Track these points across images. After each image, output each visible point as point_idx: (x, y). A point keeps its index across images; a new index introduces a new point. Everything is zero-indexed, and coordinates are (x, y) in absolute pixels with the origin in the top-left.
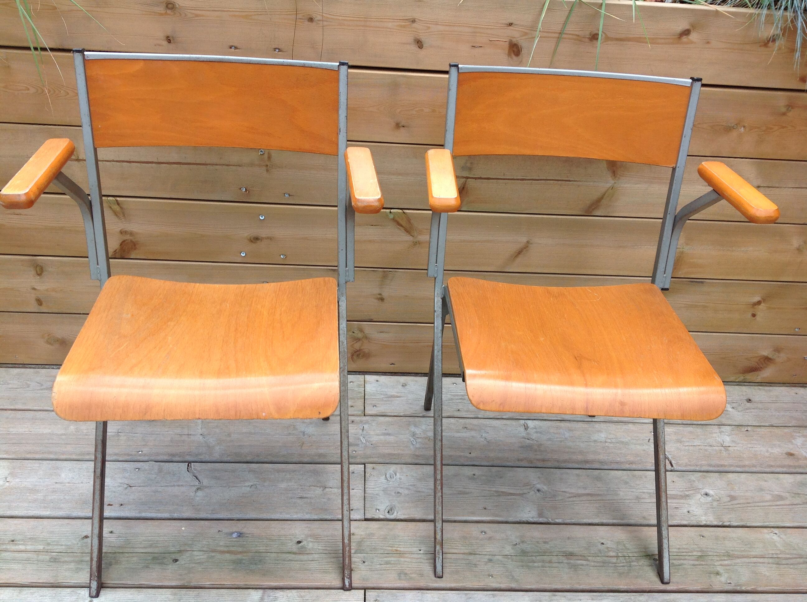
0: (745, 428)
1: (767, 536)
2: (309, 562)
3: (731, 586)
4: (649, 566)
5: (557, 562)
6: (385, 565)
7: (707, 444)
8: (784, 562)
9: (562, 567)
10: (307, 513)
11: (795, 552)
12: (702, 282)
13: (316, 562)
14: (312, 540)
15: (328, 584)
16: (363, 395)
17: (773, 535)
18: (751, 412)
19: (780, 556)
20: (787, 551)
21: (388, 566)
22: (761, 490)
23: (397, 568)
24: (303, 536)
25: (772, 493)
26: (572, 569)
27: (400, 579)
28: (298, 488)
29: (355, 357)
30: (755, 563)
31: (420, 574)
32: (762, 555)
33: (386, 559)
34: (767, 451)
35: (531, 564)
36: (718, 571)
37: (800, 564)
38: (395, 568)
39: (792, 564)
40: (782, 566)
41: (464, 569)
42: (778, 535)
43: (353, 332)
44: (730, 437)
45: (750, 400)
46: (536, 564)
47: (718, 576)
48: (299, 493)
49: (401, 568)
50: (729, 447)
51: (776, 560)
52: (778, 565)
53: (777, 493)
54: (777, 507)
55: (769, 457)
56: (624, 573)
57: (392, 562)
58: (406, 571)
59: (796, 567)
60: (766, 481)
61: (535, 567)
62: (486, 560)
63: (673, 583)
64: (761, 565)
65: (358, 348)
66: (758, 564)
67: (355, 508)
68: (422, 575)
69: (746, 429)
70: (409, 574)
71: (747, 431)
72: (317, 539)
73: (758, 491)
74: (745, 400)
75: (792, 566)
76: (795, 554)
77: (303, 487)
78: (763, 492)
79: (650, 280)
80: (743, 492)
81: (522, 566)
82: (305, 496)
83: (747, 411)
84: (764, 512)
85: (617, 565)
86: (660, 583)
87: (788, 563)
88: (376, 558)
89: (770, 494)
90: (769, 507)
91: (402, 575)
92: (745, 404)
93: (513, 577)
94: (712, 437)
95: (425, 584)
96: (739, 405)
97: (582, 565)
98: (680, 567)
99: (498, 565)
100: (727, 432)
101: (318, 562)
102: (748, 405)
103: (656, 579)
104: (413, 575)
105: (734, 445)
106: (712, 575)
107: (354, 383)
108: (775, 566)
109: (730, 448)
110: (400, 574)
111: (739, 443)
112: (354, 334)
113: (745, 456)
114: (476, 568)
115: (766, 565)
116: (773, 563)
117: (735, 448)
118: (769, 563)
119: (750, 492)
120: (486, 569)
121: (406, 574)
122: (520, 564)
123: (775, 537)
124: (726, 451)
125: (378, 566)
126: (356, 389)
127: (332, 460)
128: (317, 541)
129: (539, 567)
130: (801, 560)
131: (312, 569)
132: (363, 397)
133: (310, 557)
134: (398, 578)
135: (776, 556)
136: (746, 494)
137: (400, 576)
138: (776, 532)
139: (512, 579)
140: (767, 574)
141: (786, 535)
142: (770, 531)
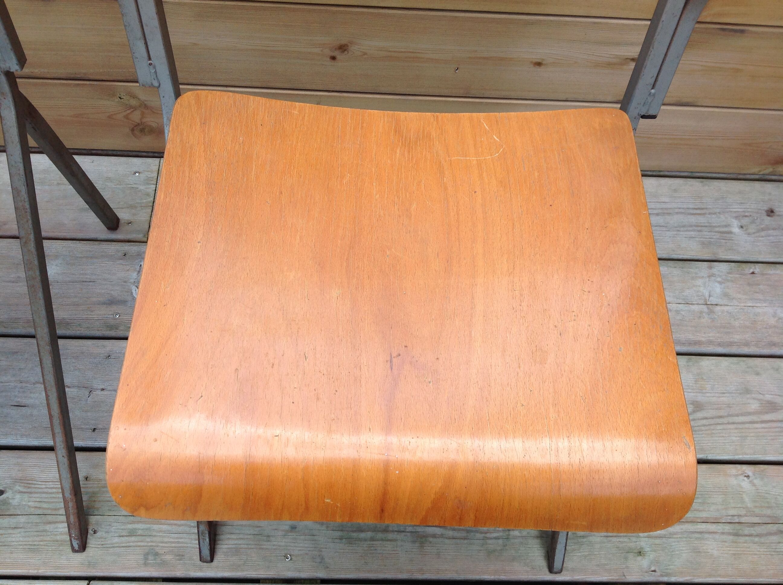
0: (750, 268)
1: (733, 481)
2: (10, 531)
3: (654, 576)
4: (537, 537)
5: (396, 531)
6: (127, 538)
7: (684, 299)
8: (747, 531)
9: (402, 541)
10: (22, 436)
11: (769, 512)
12: (742, 31)
13: (19, 530)
14: (21, 489)
15: (33, 571)
16: (152, 199)
17: (744, 480)
18: (769, 236)
19: (743, 520)
20: (757, 511)
21: (133, 539)
22: (747, 391)
23: (146, 544)
24: (8, 481)
25: (761, 397)
26: (417, 545)
27: (145, 564)
28: (15, 387)
29: (137, 132)
30: (701, 533)
31: (179, 555)
32: (716, 518)
33: (130, 526)
34: (775, 315)
35: (355, 535)
36: (642, 548)
37: (770, 534)
38: (142, 544)
39: (757, 536)
40: (742, 539)
41: (250, 544)
42: (751, 479)
43: (120, 98)
44: (723, 286)
45: (772, 211)
46: (362, 535)
47: (639, 558)
48: (16, 396)
49: (150, 544)
50: (717, 305)
51: (737, 527)
52: (736, 538)
53: (768, 397)
54: (763, 425)
55: (775, 327)
56: (494, 551)
57: (140, 532)
58: (157, 550)
59: (763, 540)
60: (758, 374)
61: (360, 540)
62: (287, 528)
63: (568, 570)
64: (710, 536)
65: (138, 121)
66: (707, 536)
67: (100, 427)
68: (181, 557)
69: (751, 271)
70: (161, 554)
71: (753, 273)
72: (29, 488)
73: (740, 394)
74: (764, 210)
75: (756, 539)
76: (769, 517)
77: (24, 385)
78: (748, 396)
79: (646, 25)
80: (717, 395)
81: (340, 539)
82: (24, 401)
83: (763, 234)
84: (740, 435)
85: (488, 535)
86: (546, 570)
87: (753, 532)
88: (115, 524)
89: (758, 400)
90: (750, 426)
91: (151, 557)
92: (763, 220)
93: (323, 559)
94: (694, 286)
95: (183, 573)
96: (753, 222)
97: (434, 536)
98: (585, 540)
99: (302, 537)
100: (720, 276)
101: (23, 530)
102: (768, 220)
103: (542, 563)
104: (168, 557)
105: (725, 302)
106: (631, 556)
107: (141, 175)
108: (731, 537)
109: (718, 308)
110: (147, 554)
111: (733, 299)
112: (122, 100)
113: (737, 324)
114: (269, 543)
115: (717, 536)
116: (729, 534)
117: (726, 308)
118: (723, 533)
119: (728, 395)
120: (283, 544)
121: (157, 554)
122: (338, 534)
123: (745, 484)
124: (709, 315)
125: (116, 540)
126: (142, 187)
127: (78, 332)
128: (29, 490)
129: (365, 540)
130: (774, 528)
131: (13, 543)
132: (151, 204)
133: (12, 521)
134: (143, 562)
135: (737, 521)
136: (722, 399)
137: (146, 559)
138: (750, 474)
139: (320, 562)
140: (716, 553)
141: (762, 479)
142: (740, 472)
